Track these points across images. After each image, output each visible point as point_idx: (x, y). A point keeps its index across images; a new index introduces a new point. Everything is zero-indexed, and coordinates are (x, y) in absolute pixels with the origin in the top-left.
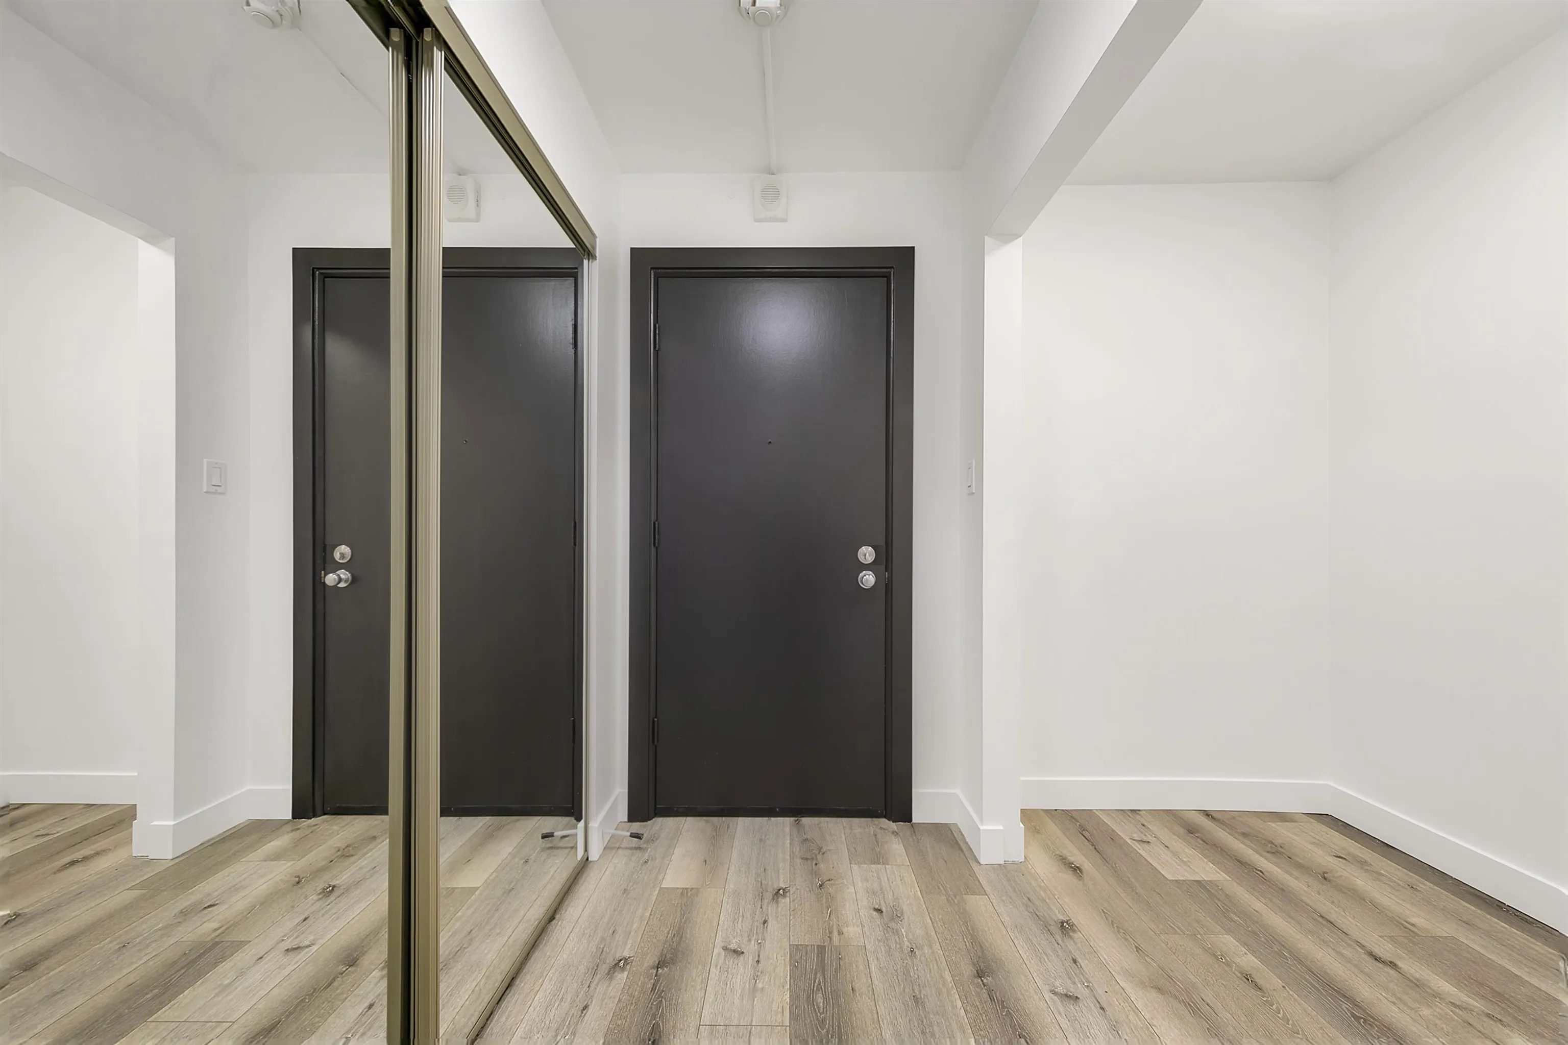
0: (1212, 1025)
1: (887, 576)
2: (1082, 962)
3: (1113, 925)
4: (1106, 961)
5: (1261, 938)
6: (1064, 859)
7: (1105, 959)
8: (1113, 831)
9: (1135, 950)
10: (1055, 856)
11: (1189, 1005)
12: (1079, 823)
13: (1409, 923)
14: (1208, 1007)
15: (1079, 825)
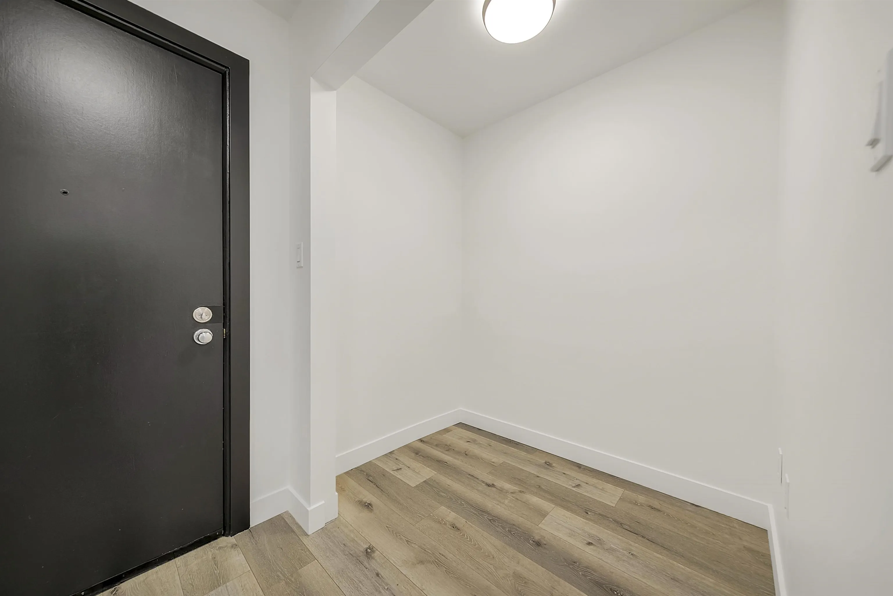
0: (447, 567)
1: (225, 333)
2: (382, 573)
3: (393, 533)
4: (394, 562)
5: (453, 499)
6: (361, 502)
7: (393, 560)
8: (384, 470)
9: (406, 543)
10: (356, 502)
11: (436, 561)
12: (365, 473)
13: (492, 462)
14: (443, 557)
15: (366, 474)
